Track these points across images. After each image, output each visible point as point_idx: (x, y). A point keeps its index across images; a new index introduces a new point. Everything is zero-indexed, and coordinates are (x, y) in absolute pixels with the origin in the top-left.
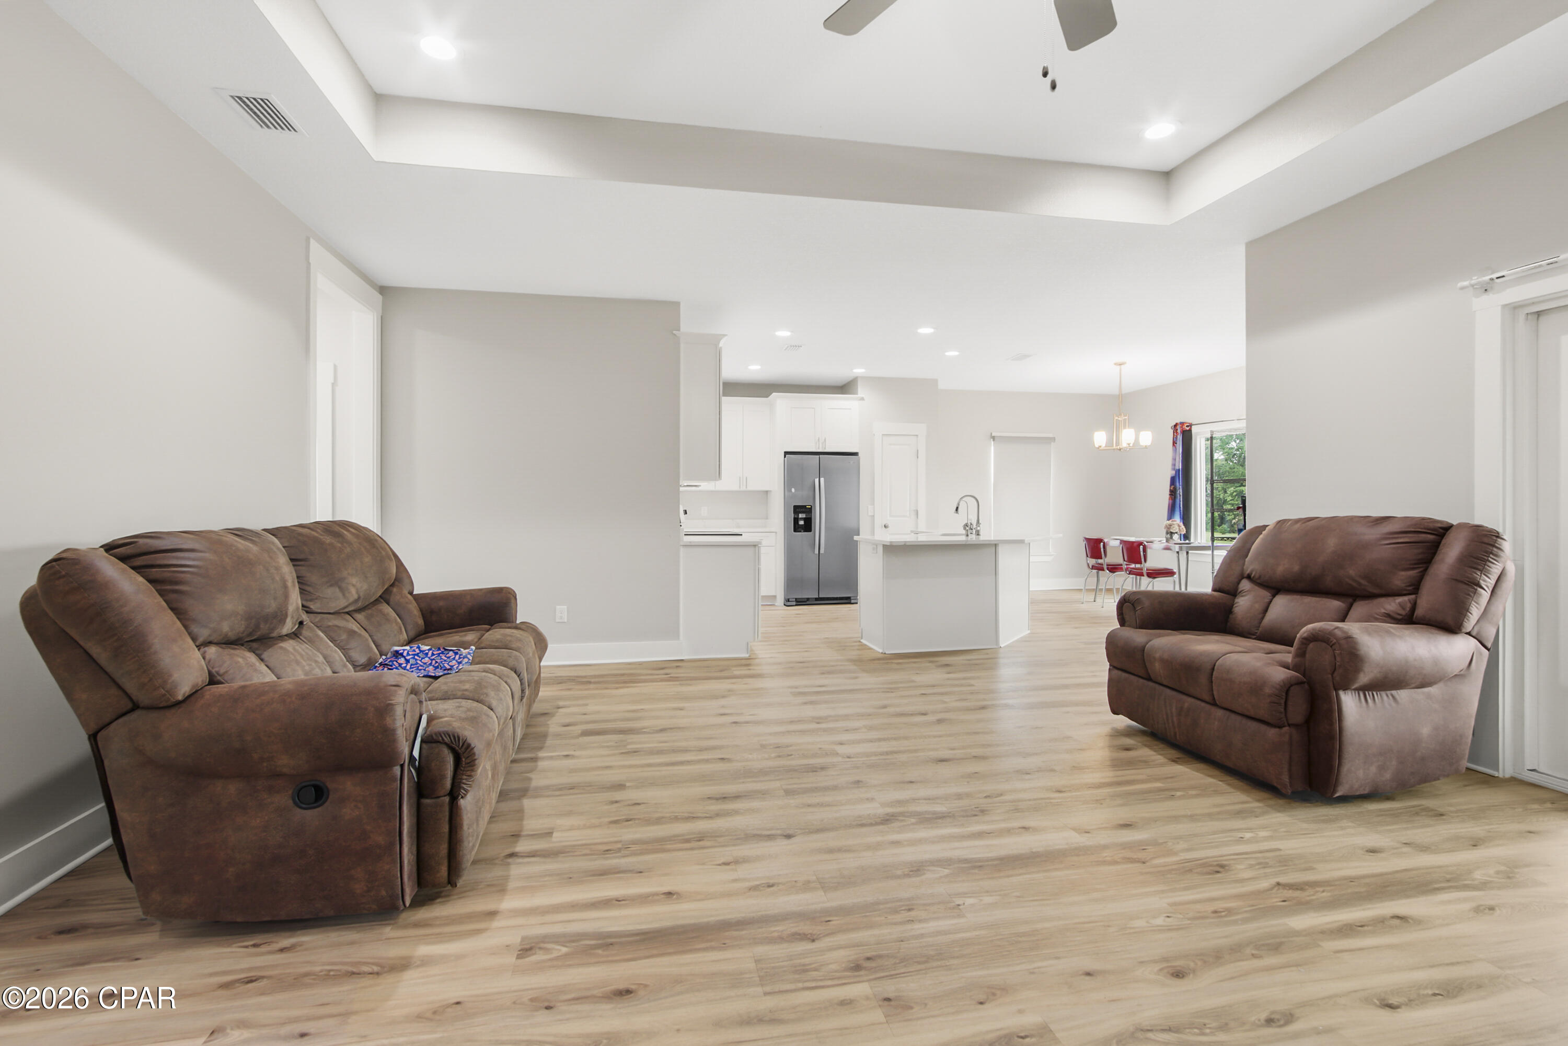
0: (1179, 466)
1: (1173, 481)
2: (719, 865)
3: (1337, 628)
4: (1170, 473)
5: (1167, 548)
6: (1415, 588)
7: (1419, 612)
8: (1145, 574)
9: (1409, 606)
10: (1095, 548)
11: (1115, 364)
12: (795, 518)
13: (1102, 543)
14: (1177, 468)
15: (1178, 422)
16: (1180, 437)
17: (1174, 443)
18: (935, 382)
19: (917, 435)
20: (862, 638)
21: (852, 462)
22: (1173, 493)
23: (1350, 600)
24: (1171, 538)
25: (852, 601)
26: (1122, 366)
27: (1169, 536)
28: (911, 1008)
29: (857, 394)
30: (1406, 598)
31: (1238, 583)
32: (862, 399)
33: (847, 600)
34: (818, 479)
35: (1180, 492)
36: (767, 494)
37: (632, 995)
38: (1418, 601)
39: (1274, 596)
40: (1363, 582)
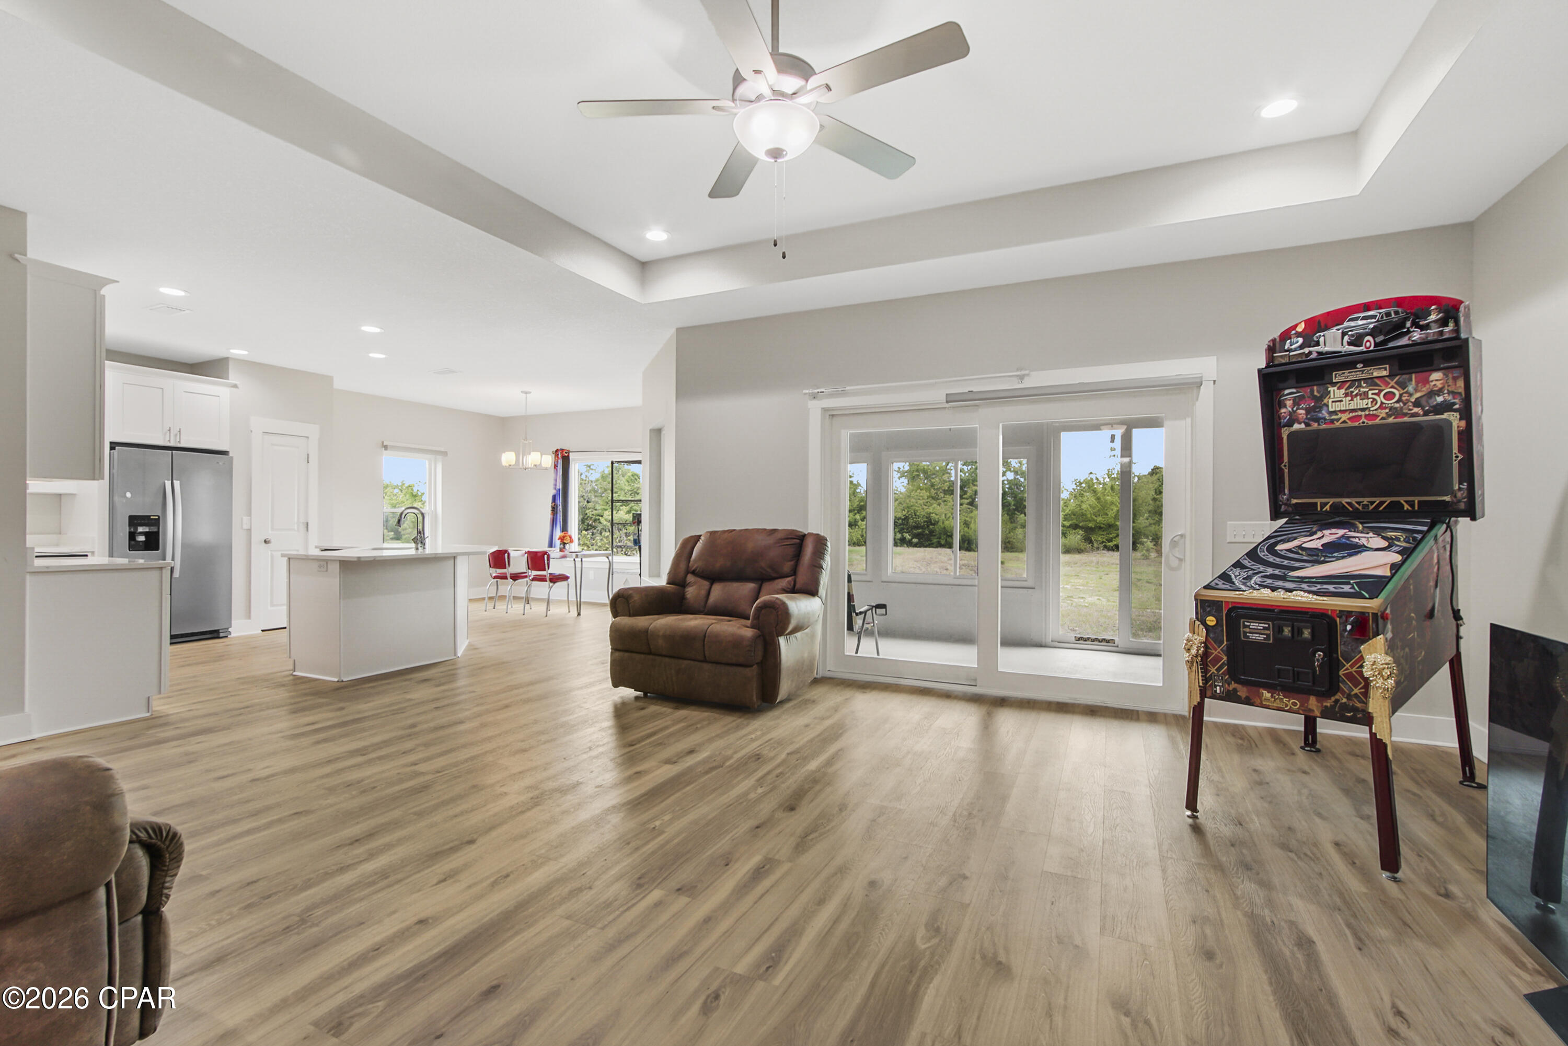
0: (560, 486)
1: (554, 498)
2: (436, 884)
3: (777, 598)
4: (553, 492)
5: (564, 557)
6: (794, 572)
7: (798, 586)
8: (548, 579)
9: (793, 583)
10: (499, 559)
11: (522, 392)
12: (130, 533)
13: (506, 554)
14: (558, 487)
15: (559, 448)
16: (560, 461)
17: (556, 466)
18: (328, 380)
19: (308, 437)
20: (294, 671)
21: (221, 463)
22: (554, 509)
23: (760, 582)
24: (564, 547)
25: (221, 635)
26: (528, 395)
27: (562, 546)
28: (696, 887)
29: (228, 379)
30: (790, 579)
31: (686, 576)
32: (235, 386)
33: (214, 635)
34: (170, 482)
35: (560, 508)
36: (60, 499)
37: (502, 986)
38: (797, 580)
39: (712, 585)
40: (769, 570)
